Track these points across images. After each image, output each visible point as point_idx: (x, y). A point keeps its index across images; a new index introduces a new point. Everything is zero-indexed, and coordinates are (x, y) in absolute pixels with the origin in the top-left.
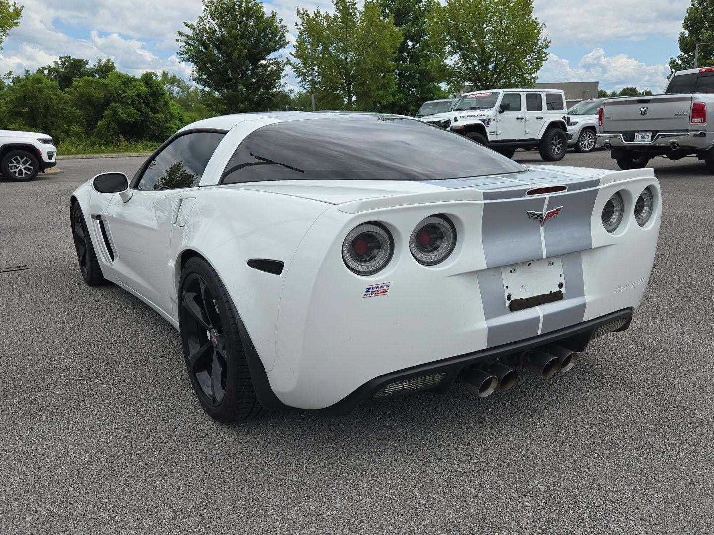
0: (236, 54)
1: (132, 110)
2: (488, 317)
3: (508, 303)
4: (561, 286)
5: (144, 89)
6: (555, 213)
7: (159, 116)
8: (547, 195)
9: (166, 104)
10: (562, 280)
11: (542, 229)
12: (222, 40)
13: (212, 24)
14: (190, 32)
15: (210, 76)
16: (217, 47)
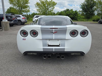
0: (88, 7)
1: (73, 16)
2: (43, 46)
3: (48, 45)
4: (60, 44)
5: (75, 13)
6: (56, 32)
7: (76, 16)
8: (54, 29)
9: (78, 15)
10: (60, 43)
11: (54, 34)
12: (87, 5)
13: (86, 3)
14: (82, 4)
15: (84, 11)
16: (86, 6)
